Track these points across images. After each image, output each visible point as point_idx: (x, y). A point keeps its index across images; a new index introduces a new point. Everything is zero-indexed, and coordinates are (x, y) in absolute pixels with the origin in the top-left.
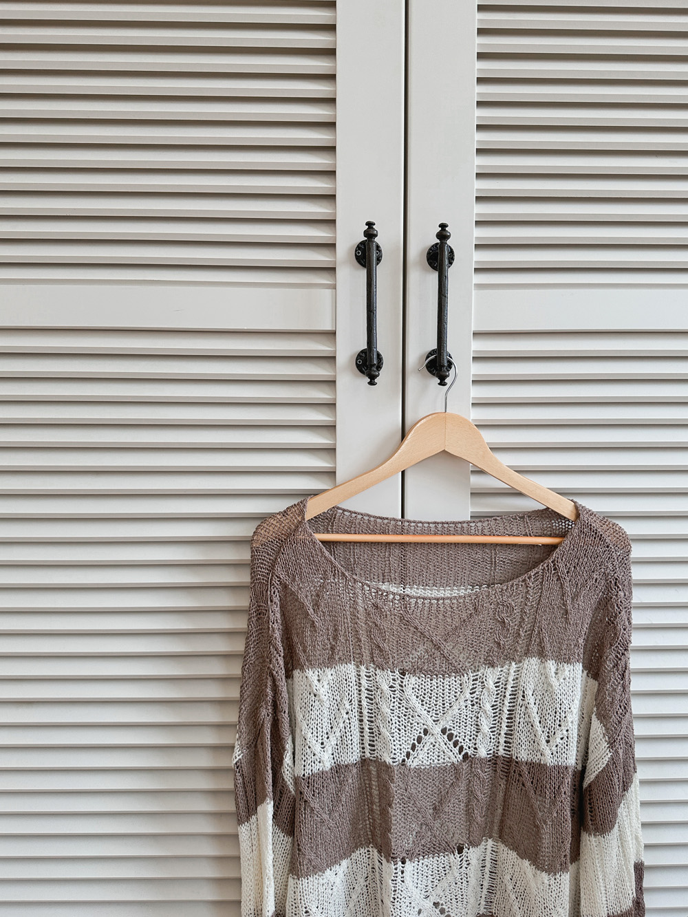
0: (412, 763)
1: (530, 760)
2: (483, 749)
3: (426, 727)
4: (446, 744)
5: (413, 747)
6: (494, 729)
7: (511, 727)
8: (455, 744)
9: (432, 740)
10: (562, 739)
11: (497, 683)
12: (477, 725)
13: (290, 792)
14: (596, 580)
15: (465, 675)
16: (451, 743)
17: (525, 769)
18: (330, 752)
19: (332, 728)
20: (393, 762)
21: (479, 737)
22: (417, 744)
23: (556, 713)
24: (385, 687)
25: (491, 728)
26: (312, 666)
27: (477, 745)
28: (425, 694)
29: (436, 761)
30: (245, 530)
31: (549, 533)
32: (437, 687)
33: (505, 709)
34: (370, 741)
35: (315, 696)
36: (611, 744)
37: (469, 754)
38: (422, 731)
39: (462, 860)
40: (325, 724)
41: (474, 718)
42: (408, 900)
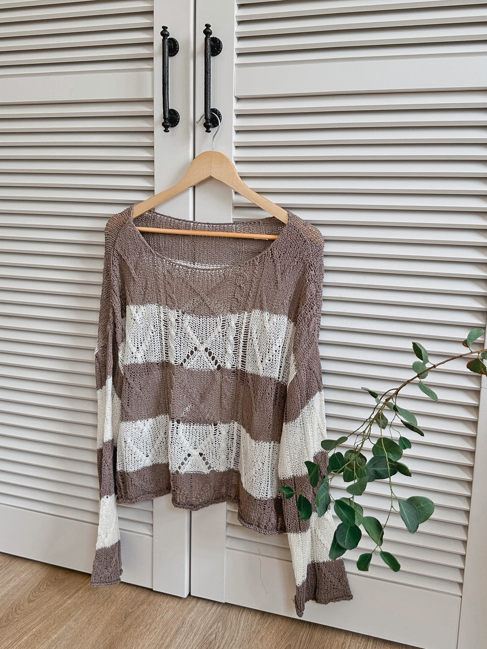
0: (187, 366)
1: (253, 373)
2: (229, 364)
3: (195, 346)
4: (207, 358)
5: (188, 357)
6: (235, 353)
7: (245, 352)
8: (213, 358)
9: (199, 354)
10: (269, 360)
11: (236, 324)
12: (226, 349)
14: (297, 263)
15: (218, 317)
16: (211, 358)
17: (249, 377)
18: (143, 354)
20: (175, 363)
21: (227, 356)
22: (190, 355)
24: (173, 320)
25: (234, 351)
26: (133, 303)
27: (225, 361)
28: (196, 326)
29: (202, 367)
31: (275, 233)
32: (203, 323)
33: (242, 341)
34: (166, 351)
35: (134, 320)
37: (221, 366)
38: (193, 348)
39: (216, 430)
40: (139, 338)
41: (224, 344)
42: (180, 446)
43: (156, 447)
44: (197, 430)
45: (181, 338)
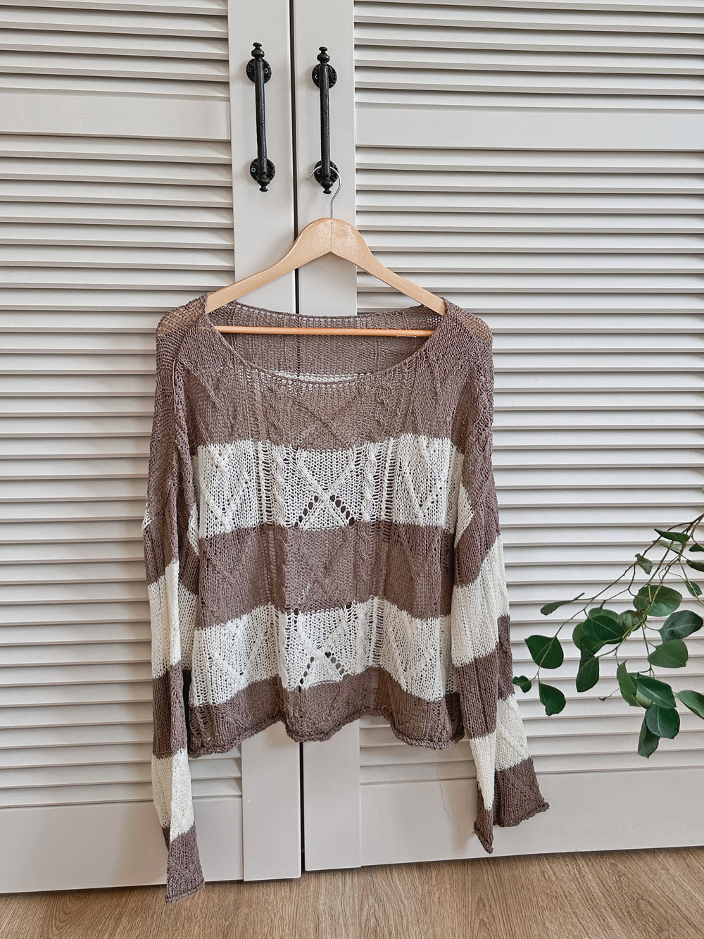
0: (304, 526)
1: (406, 523)
2: (367, 514)
3: (316, 494)
4: (334, 510)
5: (305, 512)
6: (376, 497)
7: (391, 494)
8: (343, 509)
9: (322, 506)
10: (432, 502)
11: (378, 456)
12: (361, 493)
13: (195, 553)
14: (461, 366)
15: (350, 449)
16: (339, 509)
17: (402, 529)
18: (231, 517)
19: (232, 496)
20: (287, 525)
21: (363, 503)
22: (308, 509)
23: (427, 480)
24: (280, 460)
25: (374, 495)
26: (213, 441)
27: (361, 511)
28: (315, 466)
29: (326, 525)
30: (150, 323)
31: (424, 327)
32: (326, 460)
33: (386, 479)
34: (267, 507)
35: (217, 467)
36: (474, 506)
37: (355, 519)
38: (313, 498)
39: (350, 614)
40: (226, 492)
41: (359, 487)
42: (300, 648)
43: (252, 657)
44: (321, 619)
45: (292, 486)
